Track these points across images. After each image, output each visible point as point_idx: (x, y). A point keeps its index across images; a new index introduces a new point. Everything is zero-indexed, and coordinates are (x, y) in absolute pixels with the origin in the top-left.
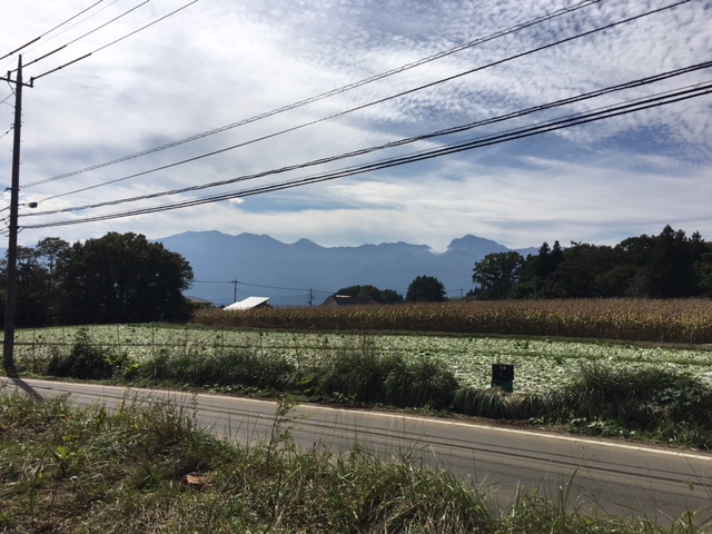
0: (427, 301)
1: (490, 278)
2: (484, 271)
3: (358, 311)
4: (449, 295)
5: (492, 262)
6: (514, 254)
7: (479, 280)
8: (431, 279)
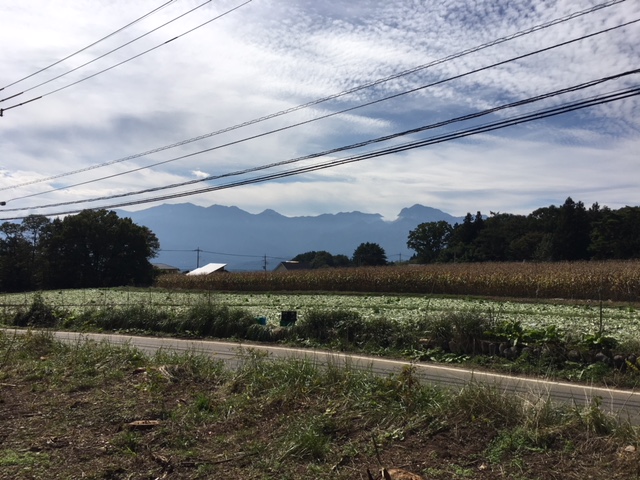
2: (417, 238)
5: (424, 230)
6: (443, 224)
7: (413, 246)
8: (374, 245)
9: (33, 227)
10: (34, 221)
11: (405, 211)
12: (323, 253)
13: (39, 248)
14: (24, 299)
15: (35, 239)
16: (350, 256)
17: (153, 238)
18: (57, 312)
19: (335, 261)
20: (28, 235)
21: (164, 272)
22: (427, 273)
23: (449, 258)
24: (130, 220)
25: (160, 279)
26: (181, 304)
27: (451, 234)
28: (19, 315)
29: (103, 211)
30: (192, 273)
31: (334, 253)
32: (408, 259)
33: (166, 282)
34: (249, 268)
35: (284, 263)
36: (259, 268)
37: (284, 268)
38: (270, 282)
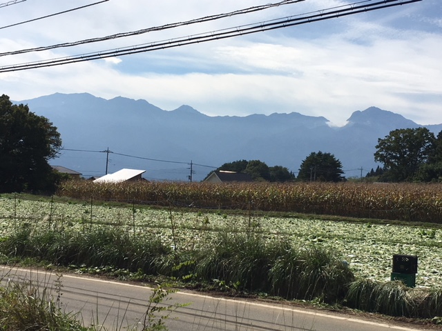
0: (323, 180)
1: (395, 157)
2: (388, 149)
3: (244, 188)
4: (346, 175)
5: (398, 139)
6: (424, 131)
7: (382, 158)
8: (327, 156)
11: (357, 115)
16: (294, 167)
17: (54, 132)
19: (271, 173)
21: (66, 177)
23: (430, 177)
24: (26, 108)
25: (66, 185)
27: (434, 146)
30: (100, 180)
31: (271, 164)
33: (73, 190)
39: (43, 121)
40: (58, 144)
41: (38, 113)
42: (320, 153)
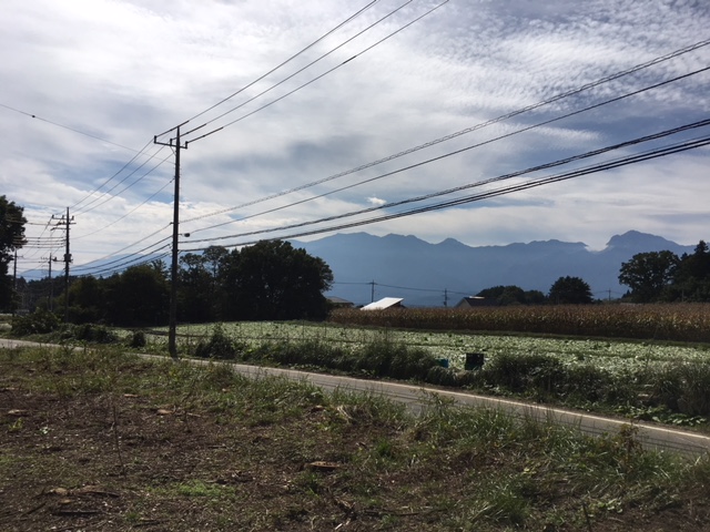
4: (595, 297)
5: (641, 262)
6: (667, 255)
8: (576, 280)
9: (213, 259)
10: (215, 252)
11: (615, 239)
12: (513, 288)
13: (218, 279)
14: (205, 330)
15: (214, 270)
16: (546, 292)
17: (327, 269)
18: (236, 345)
19: (528, 297)
20: (208, 266)
21: (337, 306)
22: (645, 313)
23: (674, 296)
24: (304, 251)
25: (335, 313)
26: (356, 340)
27: (678, 267)
28: (201, 346)
29: (278, 242)
30: (366, 308)
31: (526, 289)
32: (620, 297)
33: (339, 317)
34: (427, 304)
35: (468, 299)
36: (439, 304)
37: (467, 304)
38: (451, 319)
39: (318, 260)
40: (330, 278)
41: (314, 256)
42: (568, 277)
